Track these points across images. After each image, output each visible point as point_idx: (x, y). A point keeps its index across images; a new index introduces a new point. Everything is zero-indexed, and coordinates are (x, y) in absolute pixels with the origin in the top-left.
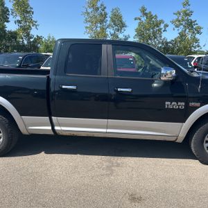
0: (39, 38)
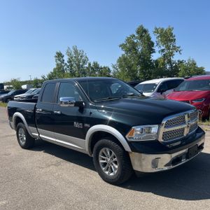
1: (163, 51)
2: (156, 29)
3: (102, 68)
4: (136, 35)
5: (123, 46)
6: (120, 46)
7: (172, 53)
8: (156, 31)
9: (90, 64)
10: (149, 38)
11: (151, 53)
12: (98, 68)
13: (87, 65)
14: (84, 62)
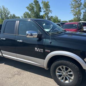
0: (52, 17)
1: (45, 11)
2: (42, 1)
3: (17, 17)
4: (33, 3)
5: (28, 8)
6: (27, 8)
7: (48, 13)
8: (43, 2)
9: (11, 15)
10: (39, 5)
11: (40, 12)
12: (15, 17)
13: (10, 15)
14: (8, 14)
